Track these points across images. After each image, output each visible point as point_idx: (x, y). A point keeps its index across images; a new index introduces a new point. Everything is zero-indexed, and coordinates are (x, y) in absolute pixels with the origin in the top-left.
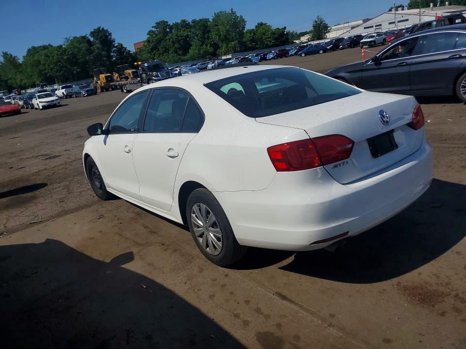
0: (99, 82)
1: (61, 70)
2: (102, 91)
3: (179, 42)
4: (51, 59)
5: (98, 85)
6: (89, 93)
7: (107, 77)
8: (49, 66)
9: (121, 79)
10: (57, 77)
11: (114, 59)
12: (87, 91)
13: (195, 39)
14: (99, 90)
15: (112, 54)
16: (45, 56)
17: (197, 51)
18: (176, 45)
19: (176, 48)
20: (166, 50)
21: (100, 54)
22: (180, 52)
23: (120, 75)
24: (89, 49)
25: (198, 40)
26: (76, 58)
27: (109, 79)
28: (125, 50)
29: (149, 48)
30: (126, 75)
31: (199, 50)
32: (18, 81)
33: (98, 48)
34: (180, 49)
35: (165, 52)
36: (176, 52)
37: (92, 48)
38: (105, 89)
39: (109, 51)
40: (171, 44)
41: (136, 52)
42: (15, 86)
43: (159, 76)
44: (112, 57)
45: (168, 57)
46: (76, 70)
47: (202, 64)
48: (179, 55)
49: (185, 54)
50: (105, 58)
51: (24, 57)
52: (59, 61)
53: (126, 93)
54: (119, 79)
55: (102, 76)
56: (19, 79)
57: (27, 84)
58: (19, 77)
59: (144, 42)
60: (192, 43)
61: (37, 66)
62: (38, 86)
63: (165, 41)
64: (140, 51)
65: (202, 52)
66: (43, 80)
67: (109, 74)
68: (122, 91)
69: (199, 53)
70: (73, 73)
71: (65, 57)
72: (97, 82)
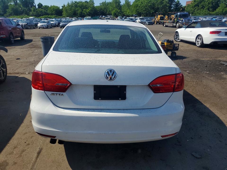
0: (157, 19)
1: (146, 10)
2: (157, 24)
3: (212, 3)
4: (143, 4)
5: (156, 21)
6: (150, 23)
7: (161, 17)
8: (141, 8)
9: (168, 19)
10: (143, 13)
11: (173, 8)
12: (149, 23)
13: (223, 3)
14: (155, 23)
15: (172, 6)
16: (141, 3)
17: (221, 10)
18: (210, 5)
19: (209, 7)
20: (203, 7)
21: (166, 5)
22: (211, 9)
23: (168, 17)
24: (162, 2)
25: (225, 4)
26: (154, 5)
27: (162, 18)
28: (180, 4)
29: (194, 5)
30: (171, 18)
31: (223, 10)
32: (127, 13)
33: (166, 2)
34: (211, 7)
35: (202, 8)
36: (208, 9)
37: (163, 1)
38: (159, 23)
39: (171, 4)
40: (207, 4)
41: (185, 6)
42: (126, 15)
43: (183, 21)
44: (172, 7)
45: (203, 12)
46: (152, 11)
47: (220, 18)
48: (210, 11)
49: (213, 11)
50: (168, 8)
51: (133, 2)
52: (146, 6)
53: (165, 27)
54: (167, 19)
55: (159, 16)
56: (128, 12)
57: (130, 15)
58: (128, 11)
59: (192, 1)
60: (220, 5)
61: (137, 7)
62: (134, 16)
63: (204, 2)
64: (188, 6)
65: (224, 11)
66: (137, 14)
67: (163, 16)
68: (163, 25)
69: (222, 12)
70: (150, 13)
71: (149, 4)
72: (156, 19)
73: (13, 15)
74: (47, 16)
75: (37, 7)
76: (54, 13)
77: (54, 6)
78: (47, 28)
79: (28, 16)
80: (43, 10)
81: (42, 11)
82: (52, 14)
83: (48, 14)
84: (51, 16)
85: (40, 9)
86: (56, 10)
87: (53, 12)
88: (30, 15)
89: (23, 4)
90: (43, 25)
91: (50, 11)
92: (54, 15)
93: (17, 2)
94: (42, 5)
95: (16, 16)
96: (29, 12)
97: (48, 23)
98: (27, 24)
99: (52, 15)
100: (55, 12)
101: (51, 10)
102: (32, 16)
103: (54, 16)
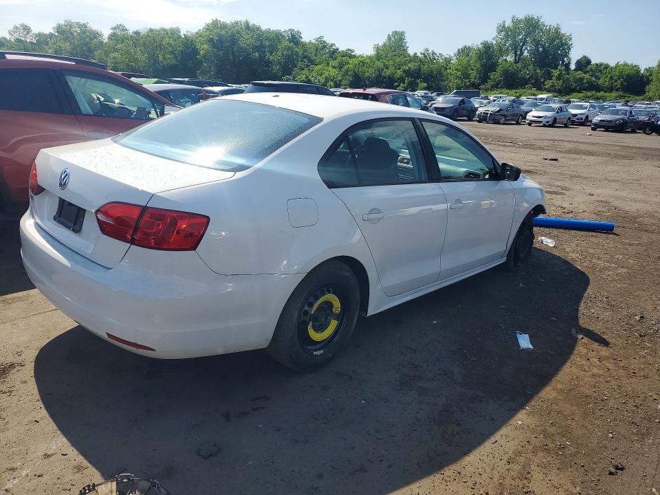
73: (502, 88)
74: (594, 92)
75: (573, 67)
76: (619, 86)
77: (626, 64)
78: (551, 126)
79: (536, 92)
80: (587, 76)
81: (582, 79)
82: (610, 89)
83: (598, 88)
84: (607, 94)
85: (580, 74)
86: (628, 75)
87: (616, 81)
88: (545, 89)
89: (536, 61)
90: (541, 117)
91: (607, 80)
92: (617, 90)
93: (523, 53)
94: (589, 62)
95: (507, 91)
96: (544, 82)
97: (558, 112)
98: (498, 111)
99: (611, 92)
100: (622, 84)
101: (611, 78)
102: (549, 91)
103: (614, 94)
